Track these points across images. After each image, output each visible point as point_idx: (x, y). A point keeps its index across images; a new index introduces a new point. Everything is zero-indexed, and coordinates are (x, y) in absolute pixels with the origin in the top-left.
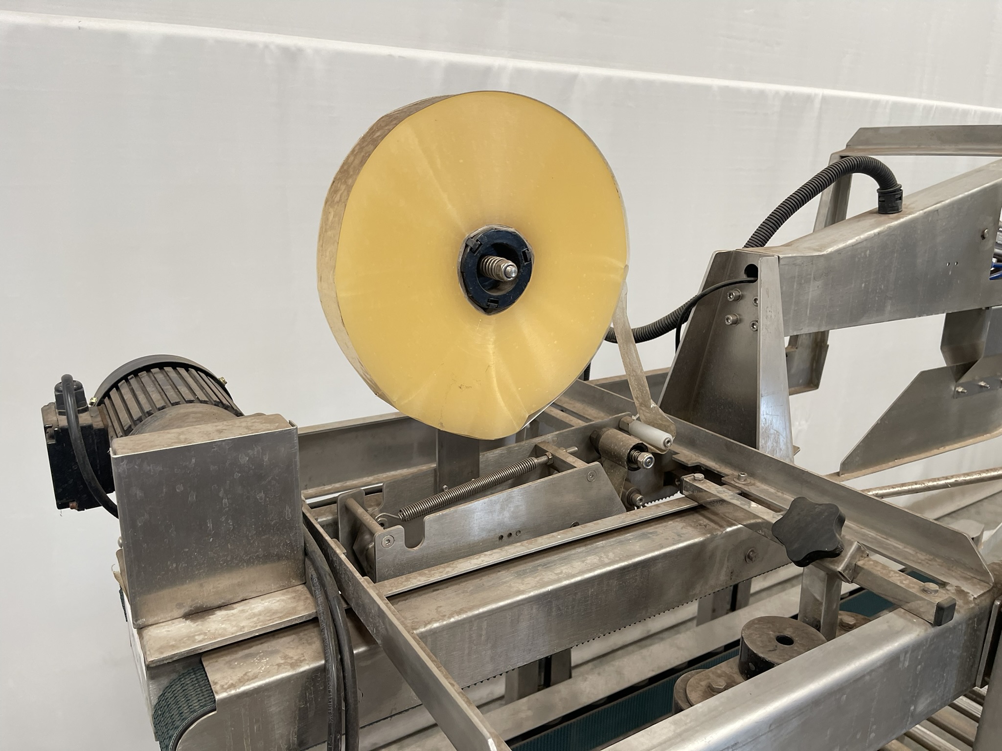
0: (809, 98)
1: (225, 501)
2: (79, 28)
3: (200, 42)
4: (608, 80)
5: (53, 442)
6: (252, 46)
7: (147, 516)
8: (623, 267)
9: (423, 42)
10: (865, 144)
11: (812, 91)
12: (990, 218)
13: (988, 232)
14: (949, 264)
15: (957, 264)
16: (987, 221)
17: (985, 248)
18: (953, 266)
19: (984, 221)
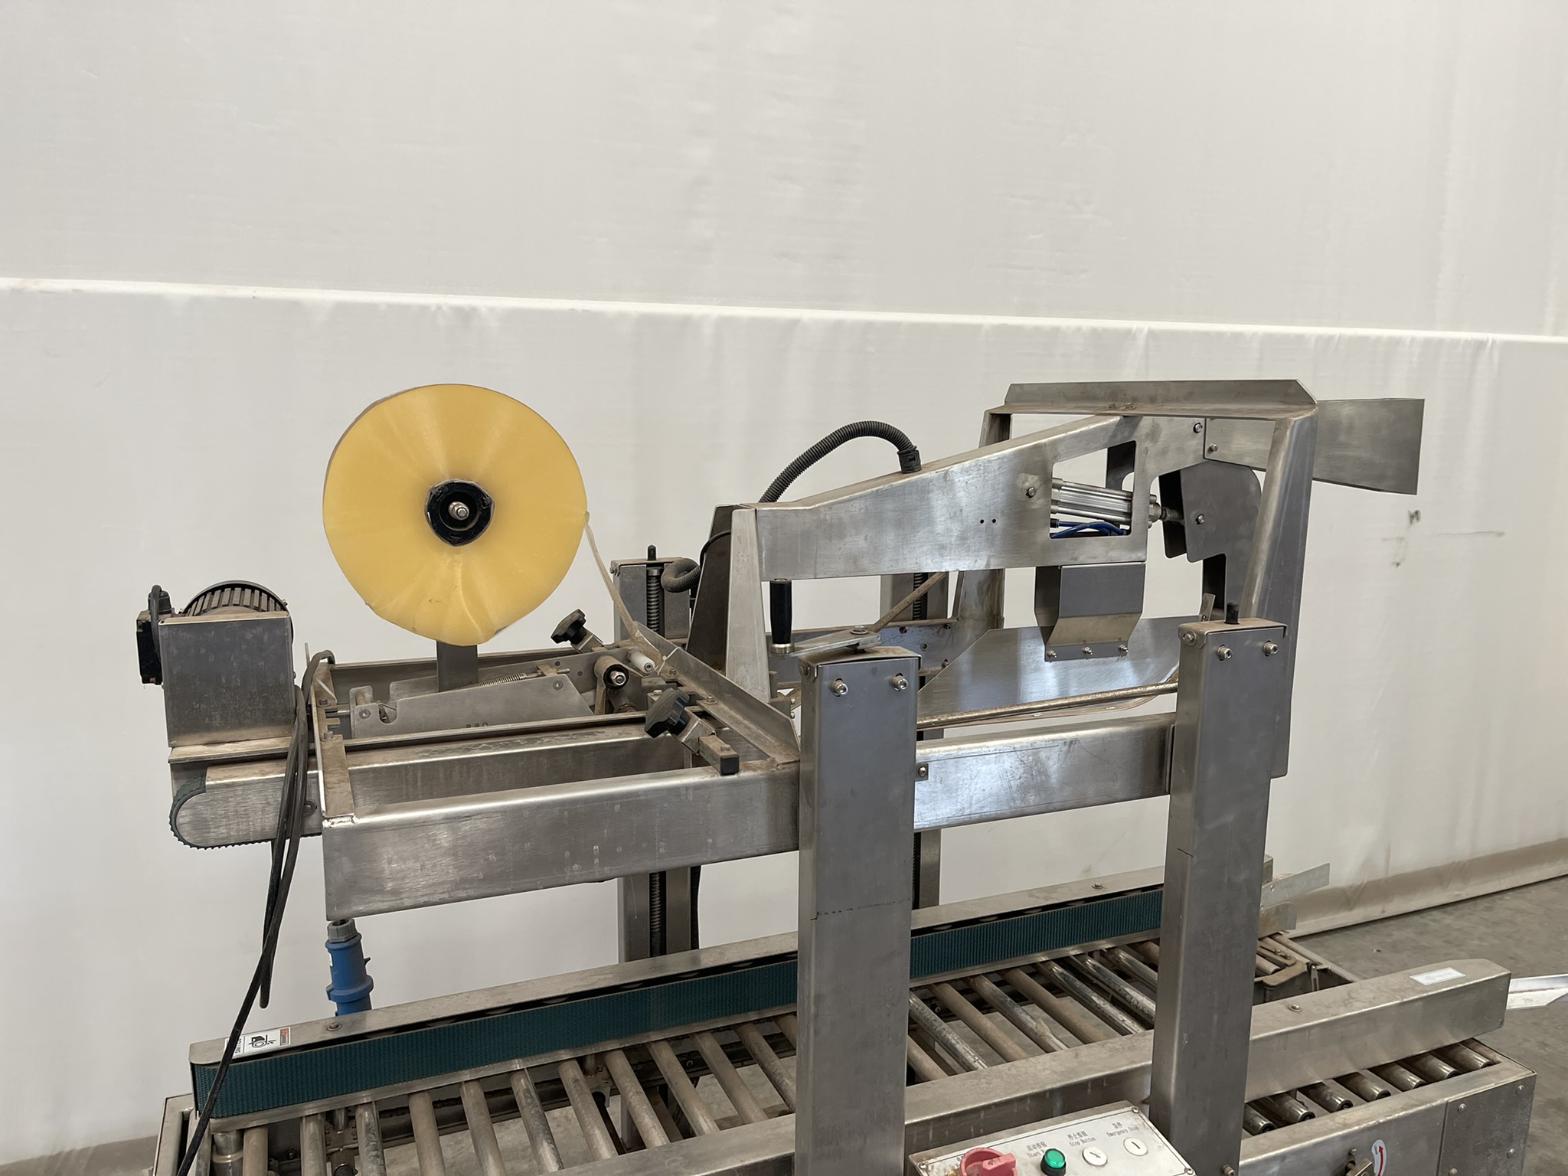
0: (1128, 334)
1: (235, 664)
2: (254, 298)
3: (372, 307)
4: (838, 325)
5: (141, 631)
6: (424, 308)
7: (180, 668)
8: (584, 513)
9: (615, 293)
10: (1018, 401)
11: (1133, 324)
12: (1036, 478)
13: (1035, 491)
14: (982, 521)
15: (994, 521)
16: (1032, 481)
17: (1034, 507)
18: (988, 524)
19: (1026, 480)
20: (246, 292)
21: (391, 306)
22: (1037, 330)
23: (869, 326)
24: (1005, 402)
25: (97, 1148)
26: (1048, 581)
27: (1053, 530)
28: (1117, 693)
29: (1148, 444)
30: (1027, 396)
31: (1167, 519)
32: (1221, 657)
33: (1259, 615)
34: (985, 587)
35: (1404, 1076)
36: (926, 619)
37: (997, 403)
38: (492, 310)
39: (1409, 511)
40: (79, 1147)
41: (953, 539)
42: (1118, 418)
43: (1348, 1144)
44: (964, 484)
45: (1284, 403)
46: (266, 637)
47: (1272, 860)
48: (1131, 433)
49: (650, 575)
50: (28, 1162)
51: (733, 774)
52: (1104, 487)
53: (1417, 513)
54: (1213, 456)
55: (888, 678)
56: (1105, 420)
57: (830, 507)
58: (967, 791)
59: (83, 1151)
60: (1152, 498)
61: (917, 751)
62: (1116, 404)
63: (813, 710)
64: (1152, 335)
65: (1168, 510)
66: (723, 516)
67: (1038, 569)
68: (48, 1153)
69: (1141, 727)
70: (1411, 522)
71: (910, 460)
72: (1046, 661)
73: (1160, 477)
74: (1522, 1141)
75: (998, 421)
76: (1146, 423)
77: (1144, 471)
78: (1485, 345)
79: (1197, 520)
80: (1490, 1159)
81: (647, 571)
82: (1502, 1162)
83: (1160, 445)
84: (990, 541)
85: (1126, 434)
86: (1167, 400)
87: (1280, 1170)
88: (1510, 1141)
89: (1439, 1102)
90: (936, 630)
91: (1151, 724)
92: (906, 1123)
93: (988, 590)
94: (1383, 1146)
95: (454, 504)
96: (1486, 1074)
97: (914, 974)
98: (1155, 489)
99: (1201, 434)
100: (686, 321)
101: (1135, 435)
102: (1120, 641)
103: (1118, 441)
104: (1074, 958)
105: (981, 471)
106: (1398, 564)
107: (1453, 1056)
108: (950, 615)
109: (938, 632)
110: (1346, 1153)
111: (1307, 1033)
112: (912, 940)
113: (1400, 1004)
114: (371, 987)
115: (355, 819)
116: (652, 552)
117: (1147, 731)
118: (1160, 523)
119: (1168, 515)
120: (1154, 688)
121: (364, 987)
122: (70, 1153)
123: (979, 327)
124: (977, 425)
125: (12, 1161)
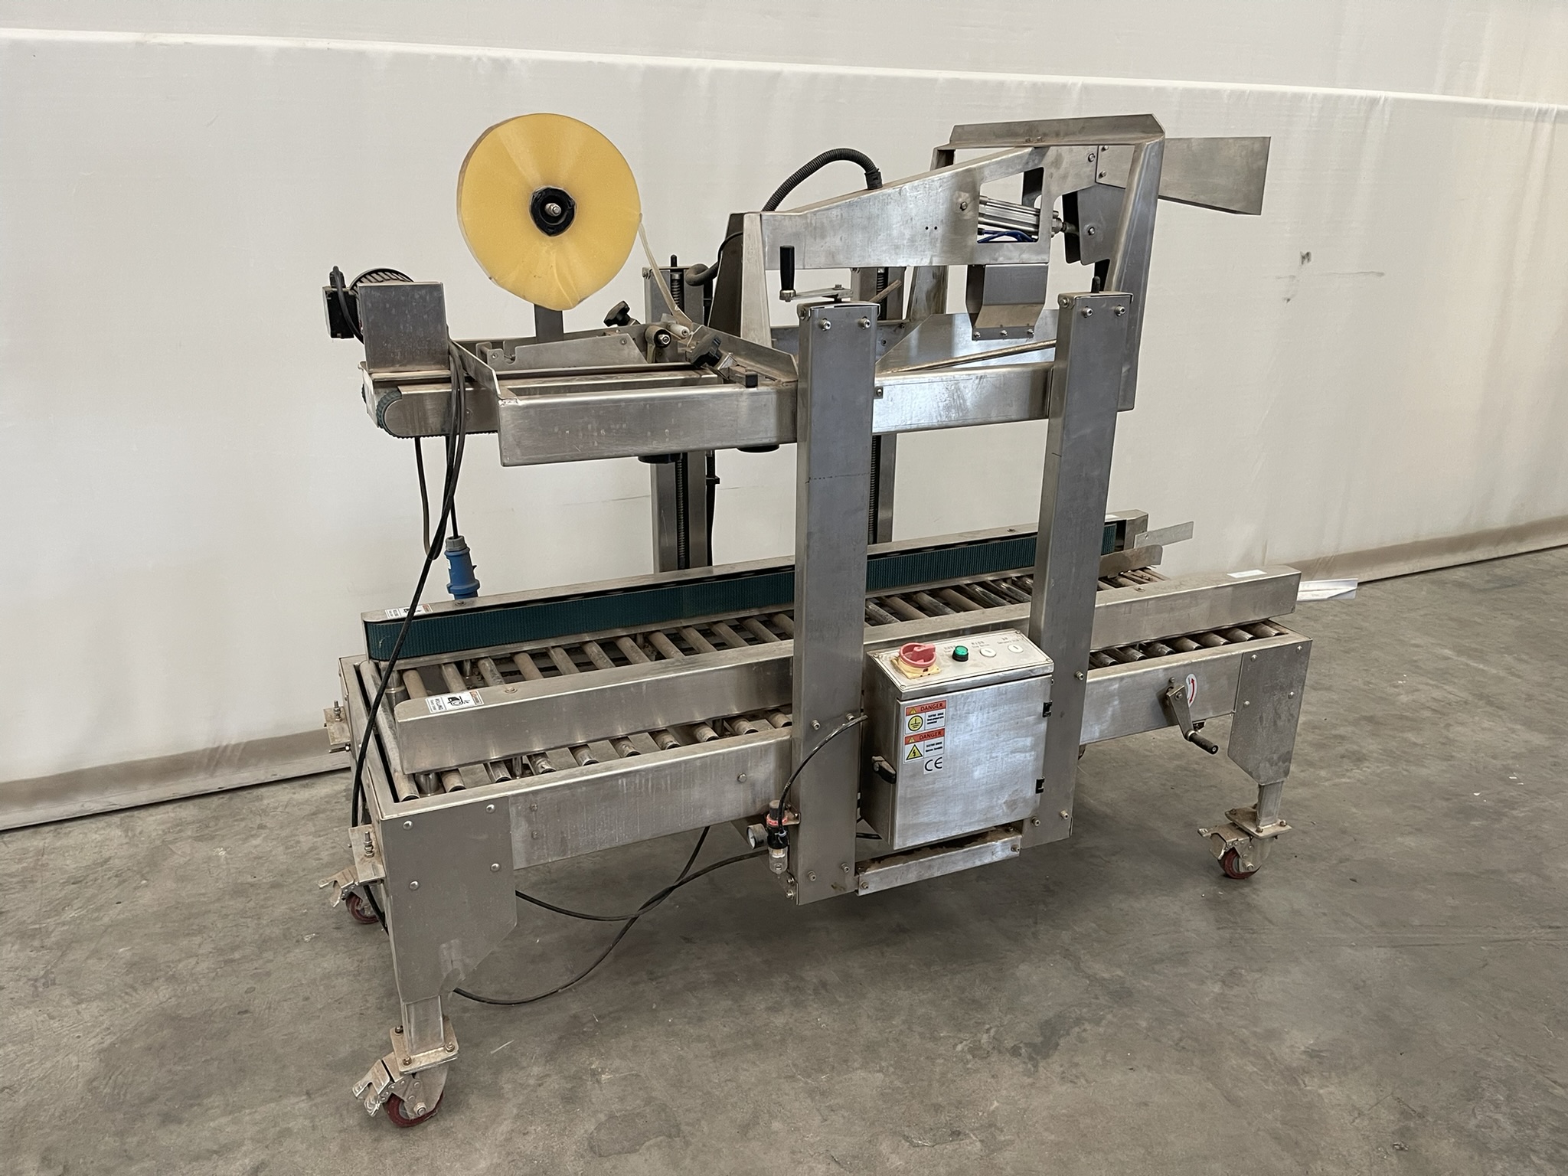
0: (1064, 88)
1: (408, 316)
3: (424, 58)
7: (373, 317)
8: (638, 213)
9: (624, 47)
10: (960, 140)
11: (1069, 79)
12: (967, 195)
13: (966, 205)
14: (927, 228)
15: (936, 228)
16: (964, 197)
17: (965, 218)
18: (932, 230)
19: (960, 196)
20: (321, 44)
21: (440, 57)
22: (985, 83)
23: (840, 78)
24: (950, 141)
25: (248, 743)
26: (976, 275)
27: (980, 238)
28: (1017, 349)
29: (1053, 170)
30: (966, 135)
31: (1066, 231)
32: (1084, 314)
33: (1118, 290)
34: (932, 294)
35: (1216, 639)
36: (885, 319)
37: (944, 142)
38: (523, 61)
39: (1301, 253)
40: (233, 742)
41: (905, 242)
42: (1030, 149)
43: (1170, 674)
44: (914, 198)
45: (1144, 132)
46: (428, 298)
47: (1148, 515)
48: (1040, 161)
49: (673, 278)
50: (196, 753)
51: (753, 387)
52: (1021, 204)
53: (1308, 254)
54: (1101, 181)
55: (857, 321)
56: (1021, 151)
57: (815, 213)
58: (909, 408)
59: (237, 745)
60: (1055, 213)
61: (876, 379)
62: (1031, 139)
63: (808, 340)
64: (1086, 88)
65: (1067, 224)
66: (736, 222)
67: (970, 267)
68: (210, 746)
69: (1030, 369)
70: (1302, 263)
71: (874, 179)
72: (973, 340)
73: (1064, 196)
74: (1300, 687)
75: (944, 157)
76: (1052, 151)
77: (1049, 192)
78: (1379, 102)
79: (1089, 232)
80: (1276, 698)
81: (671, 275)
82: (1284, 701)
83: (1062, 171)
84: (933, 243)
85: (1036, 162)
86: (1067, 134)
87: (1119, 687)
88: (1291, 687)
89: (1237, 653)
90: (894, 329)
91: (1036, 368)
92: (865, 643)
93: (934, 298)
94: (1195, 679)
95: (549, 205)
96: (1275, 639)
97: (869, 588)
98: (1058, 206)
99: (1094, 163)
100: (686, 72)
101: (1043, 162)
102: (1028, 326)
103: (1030, 168)
104: (992, 584)
105: (927, 189)
106: (1289, 300)
107: (1254, 629)
108: (904, 317)
109: (895, 331)
110: (1168, 680)
111: (1146, 603)
112: (868, 562)
113: (1215, 588)
114: (478, 586)
115: (518, 401)
116: (674, 260)
117: (1034, 372)
118: (1062, 235)
119: (1068, 228)
120: (1042, 344)
121: (474, 584)
122: (226, 747)
123: (934, 81)
124: (930, 157)
125: (182, 752)
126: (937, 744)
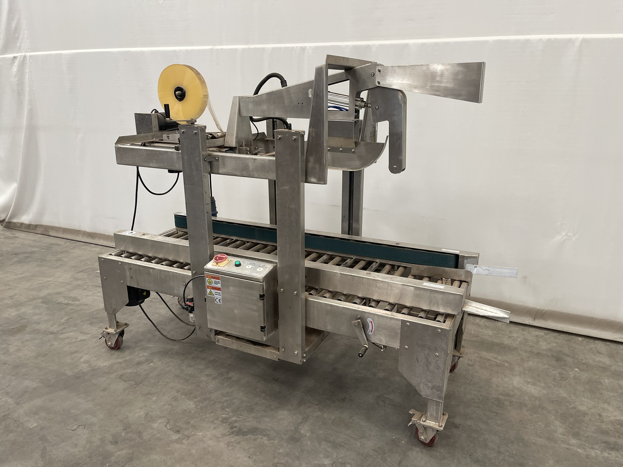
14: (299, 103)
15: (302, 103)
41: (290, 108)
43: (357, 314)
44: (293, 91)
54: (379, 85)
60: (361, 99)
77: (352, 89)
79: (376, 108)
80: (426, 352)
82: (432, 356)
84: (301, 109)
88: (436, 350)
89: (399, 318)
94: (372, 321)
99: (374, 77)
101: (349, 77)
126: (219, 293)
